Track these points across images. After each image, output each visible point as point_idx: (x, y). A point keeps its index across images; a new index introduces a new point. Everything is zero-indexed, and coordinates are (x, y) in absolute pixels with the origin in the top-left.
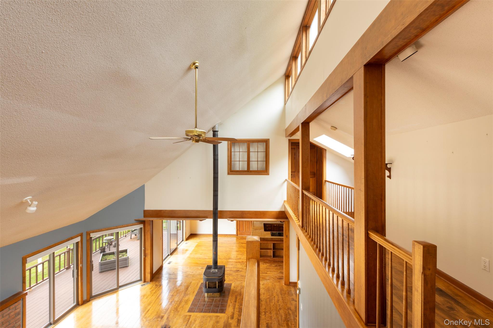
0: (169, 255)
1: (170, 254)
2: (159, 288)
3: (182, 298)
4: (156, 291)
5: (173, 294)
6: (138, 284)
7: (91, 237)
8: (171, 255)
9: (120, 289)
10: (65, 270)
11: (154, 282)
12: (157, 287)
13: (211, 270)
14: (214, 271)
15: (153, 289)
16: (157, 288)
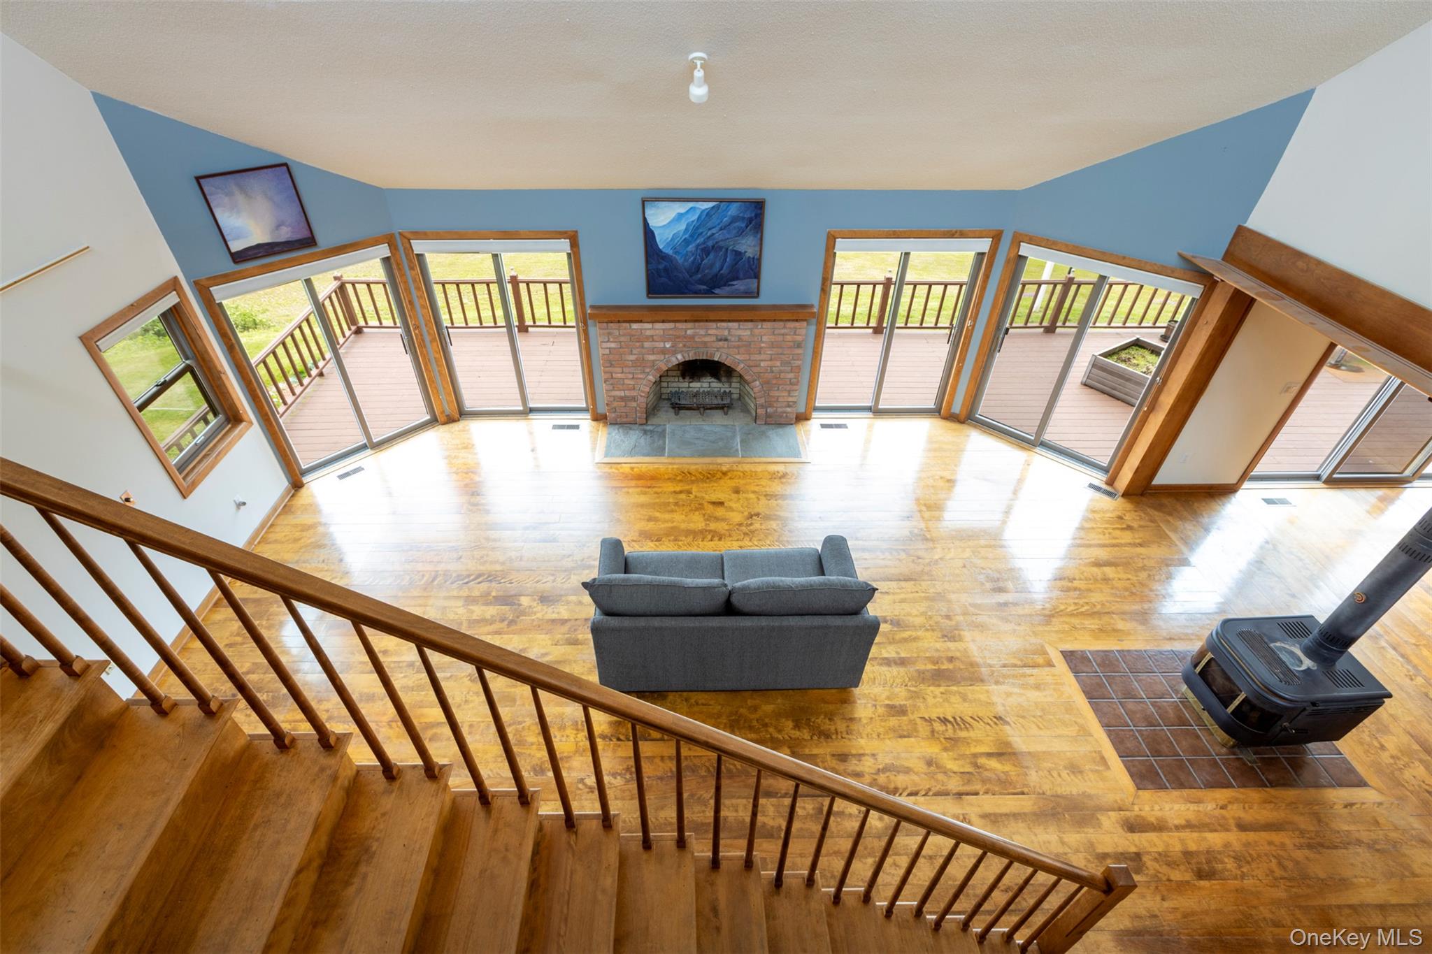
0: (1317, 478)
1: (1324, 477)
2: (1114, 529)
3: (1114, 613)
4: (1093, 528)
5: (1113, 579)
6: (1090, 473)
7: (1020, 253)
8: (1326, 482)
9: (1038, 450)
10: (1042, 330)
11: (1128, 506)
12: (1111, 524)
13: (1291, 641)
14: (1292, 654)
15: (1097, 516)
16: (1107, 526)
